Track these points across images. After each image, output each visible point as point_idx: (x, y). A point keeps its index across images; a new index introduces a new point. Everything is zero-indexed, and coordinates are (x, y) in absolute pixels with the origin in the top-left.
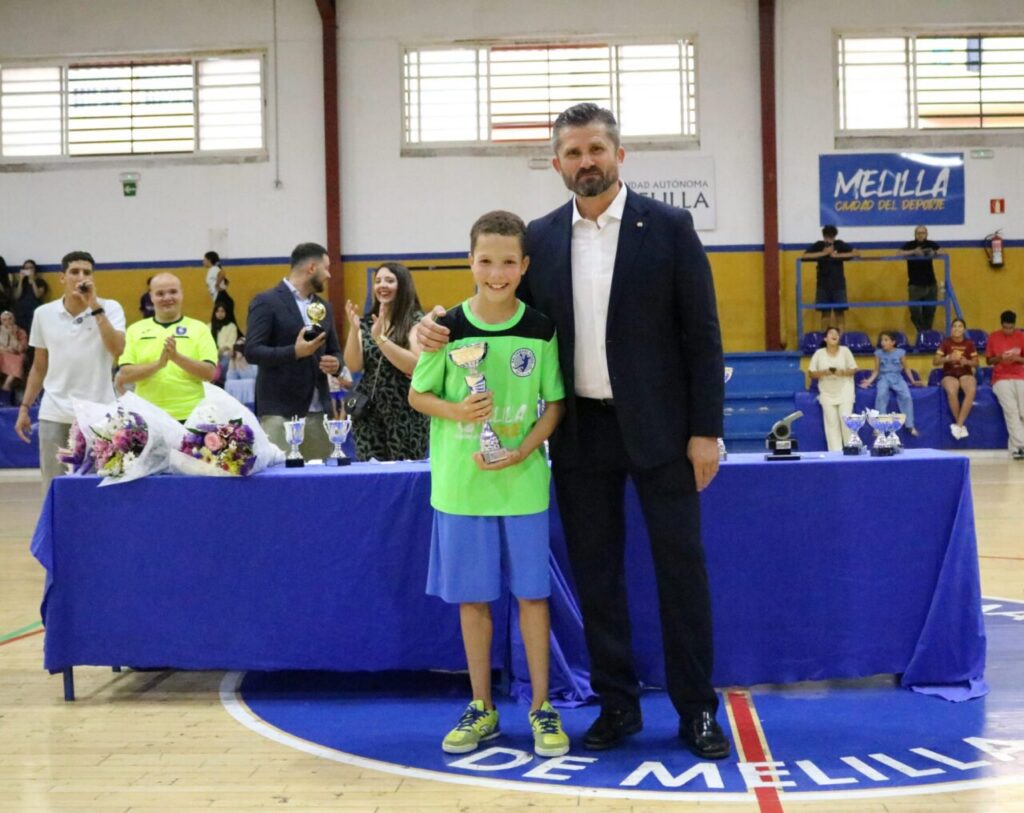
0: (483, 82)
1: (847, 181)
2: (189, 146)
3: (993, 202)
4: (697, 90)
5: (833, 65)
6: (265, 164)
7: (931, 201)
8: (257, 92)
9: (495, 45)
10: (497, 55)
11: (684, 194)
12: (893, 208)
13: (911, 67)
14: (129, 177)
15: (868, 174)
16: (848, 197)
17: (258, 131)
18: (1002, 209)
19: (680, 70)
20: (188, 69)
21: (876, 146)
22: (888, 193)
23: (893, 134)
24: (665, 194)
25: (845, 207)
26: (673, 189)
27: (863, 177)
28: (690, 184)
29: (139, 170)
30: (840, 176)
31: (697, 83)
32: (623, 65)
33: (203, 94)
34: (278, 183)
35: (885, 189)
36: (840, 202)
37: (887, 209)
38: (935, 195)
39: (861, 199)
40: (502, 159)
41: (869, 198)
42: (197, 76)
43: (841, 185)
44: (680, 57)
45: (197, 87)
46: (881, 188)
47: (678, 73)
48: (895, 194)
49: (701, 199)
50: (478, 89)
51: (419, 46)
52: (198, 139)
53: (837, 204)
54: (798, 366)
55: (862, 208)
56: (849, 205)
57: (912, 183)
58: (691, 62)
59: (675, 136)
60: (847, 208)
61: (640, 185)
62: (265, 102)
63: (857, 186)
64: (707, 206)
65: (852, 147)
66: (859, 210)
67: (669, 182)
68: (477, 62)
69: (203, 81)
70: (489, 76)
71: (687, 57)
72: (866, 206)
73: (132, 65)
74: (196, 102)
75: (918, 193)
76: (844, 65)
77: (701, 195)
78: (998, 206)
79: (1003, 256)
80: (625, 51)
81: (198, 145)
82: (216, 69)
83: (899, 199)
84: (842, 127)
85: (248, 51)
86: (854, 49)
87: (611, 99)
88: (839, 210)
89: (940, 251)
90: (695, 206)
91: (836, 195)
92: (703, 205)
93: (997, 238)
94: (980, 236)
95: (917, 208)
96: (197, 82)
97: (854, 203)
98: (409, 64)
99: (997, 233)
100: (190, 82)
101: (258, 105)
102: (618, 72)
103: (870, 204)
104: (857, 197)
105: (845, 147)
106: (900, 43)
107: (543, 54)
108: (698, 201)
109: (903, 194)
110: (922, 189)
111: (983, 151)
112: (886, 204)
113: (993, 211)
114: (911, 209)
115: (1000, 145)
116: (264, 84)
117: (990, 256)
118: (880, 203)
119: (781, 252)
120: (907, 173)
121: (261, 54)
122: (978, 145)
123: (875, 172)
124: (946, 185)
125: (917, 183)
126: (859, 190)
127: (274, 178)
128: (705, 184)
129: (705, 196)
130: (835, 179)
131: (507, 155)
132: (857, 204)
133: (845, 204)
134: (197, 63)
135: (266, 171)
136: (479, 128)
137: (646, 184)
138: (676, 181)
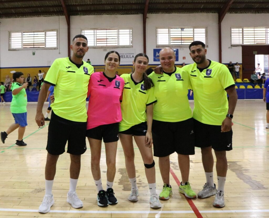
0: (95, 36)
1: (158, 53)
2: (44, 46)
3: (183, 57)
4: (132, 37)
5: (156, 33)
6: (57, 50)
8: (56, 37)
9: (97, 29)
10: (97, 31)
11: (130, 56)
13: (169, 34)
14: (34, 52)
17: (56, 44)
18: (185, 59)
19: (129, 34)
20: (44, 33)
23: (166, 45)
24: (127, 56)
28: (131, 54)
29: (35, 51)
30: (157, 53)
31: (132, 36)
32: (120, 33)
33: (47, 37)
34: (60, 53)
40: (98, 49)
42: (45, 34)
44: (129, 32)
45: (45, 36)
47: (129, 35)
50: (94, 37)
51: (84, 30)
52: (45, 45)
53: (156, 58)
58: (131, 33)
59: (128, 45)
61: (122, 54)
62: (57, 39)
68: (94, 32)
69: (47, 35)
70: (96, 35)
71: (131, 32)
73: (34, 32)
74: (45, 39)
76: (158, 33)
77: (133, 56)
78: (184, 58)
80: (120, 31)
81: (45, 46)
82: (49, 33)
84: (157, 44)
85: (54, 30)
86: (160, 31)
87: (117, 39)
90: (132, 58)
91: (156, 56)
93: (184, 64)
94: (181, 63)
96: (45, 35)
98: (82, 33)
99: (184, 63)
100: (44, 35)
101: (56, 39)
102: (119, 34)
105: (158, 48)
106: (167, 30)
107: (105, 31)
113: (183, 59)
115: (185, 47)
116: (57, 36)
121: (56, 31)
122: (181, 47)
127: (59, 52)
128: (134, 54)
130: (156, 53)
131: (100, 49)
133: (158, 57)
134: (45, 32)
135: (58, 51)
136: (94, 44)
137: (124, 54)
138: (129, 53)
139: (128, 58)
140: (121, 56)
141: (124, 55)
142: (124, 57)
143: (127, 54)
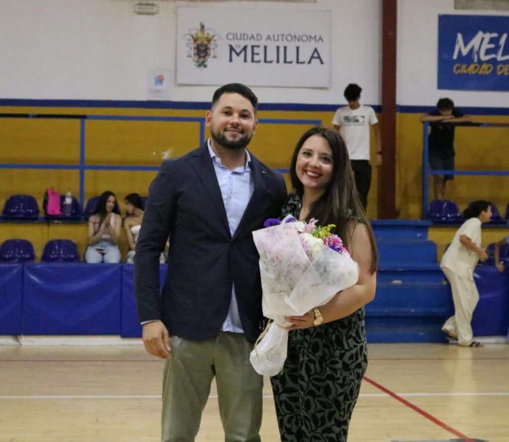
1: (466, 44)
11: (298, 48)
15: (488, 36)
16: (467, 59)
21: (497, 9)
24: (278, 48)
25: (463, 70)
26: (285, 43)
27: (483, 39)
28: (304, 38)
30: (460, 37)
35: (503, 54)
36: (458, 65)
37: (506, 74)
39: (480, 62)
41: (488, 62)
43: (461, 47)
46: (500, 52)
49: (316, 55)
53: (456, 66)
54: (426, 236)
55: (480, 72)
56: (467, 68)
60: (465, 72)
61: (252, 37)
63: (476, 48)
64: (322, 62)
65: (471, 8)
66: (477, 74)
67: (283, 35)
72: (485, 70)
77: (316, 50)
88: (457, 73)
90: (310, 62)
91: (455, 57)
92: (318, 61)
97: (472, 67)
103: (489, 68)
104: (476, 60)
105: (463, 8)
108: (312, 57)
112: (506, 68)
118: (499, 67)
123: (495, 35)
126: (478, 53)
128: (320, 39)
129: (319, 50)
130: (453, 42)
132: (476, 68)
133: (464, 66)
137: (259, 37)
138: (290, 35)
139: (285, 62)
140: (245, 48)
141: (262, 43)
142: (261, 57)
143: (283, 40)
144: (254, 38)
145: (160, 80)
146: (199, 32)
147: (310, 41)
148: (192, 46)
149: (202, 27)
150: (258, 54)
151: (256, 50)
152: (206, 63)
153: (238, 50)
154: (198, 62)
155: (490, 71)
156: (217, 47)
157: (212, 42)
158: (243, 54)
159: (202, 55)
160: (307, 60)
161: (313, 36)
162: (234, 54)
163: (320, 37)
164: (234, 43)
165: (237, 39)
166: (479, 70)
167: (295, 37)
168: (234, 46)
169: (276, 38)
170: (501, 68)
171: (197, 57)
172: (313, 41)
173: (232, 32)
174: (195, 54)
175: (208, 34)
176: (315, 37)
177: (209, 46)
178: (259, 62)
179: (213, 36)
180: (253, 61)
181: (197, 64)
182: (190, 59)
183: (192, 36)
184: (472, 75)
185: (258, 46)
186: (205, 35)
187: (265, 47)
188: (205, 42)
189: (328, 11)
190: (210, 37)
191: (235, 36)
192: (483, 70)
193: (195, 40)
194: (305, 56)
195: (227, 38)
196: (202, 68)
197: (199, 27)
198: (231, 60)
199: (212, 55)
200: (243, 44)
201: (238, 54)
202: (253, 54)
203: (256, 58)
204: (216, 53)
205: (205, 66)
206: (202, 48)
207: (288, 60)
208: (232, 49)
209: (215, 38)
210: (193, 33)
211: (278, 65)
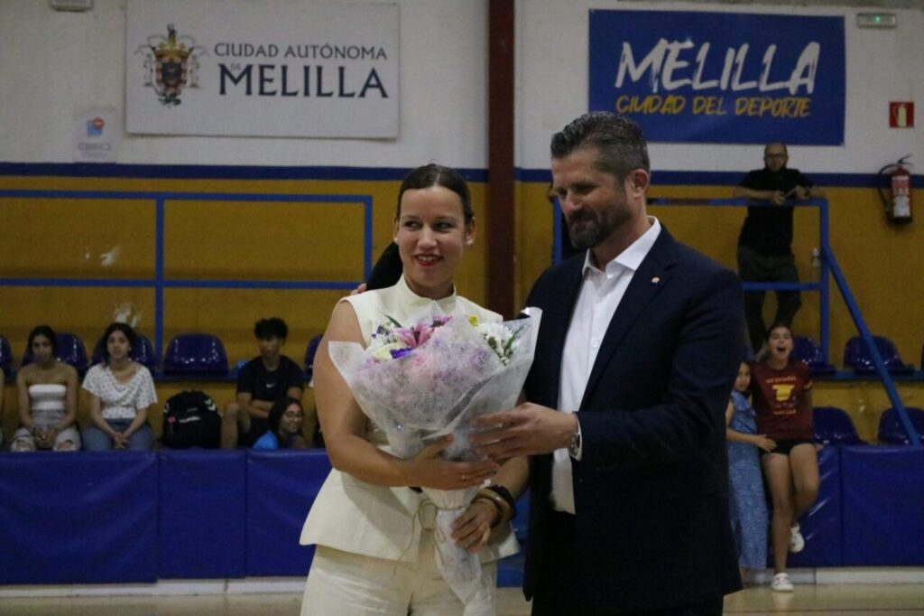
1: (637, 61)
3: (894, 107)
7: (786, 100)
11: (342, 70)
12: (719, 113)
15: (676, 47)
16: (639, 88)
18: (910, 121)
22: (712, 84)
24: (307, 69)
25: (634, 106)
26: (320, 61)
27: (667, 52)
28: (353, 53)
30: (627, 48)
35: (703, 80)
36: (625, 97)
37: (708, 112)
38: (793, 91)
39: (663, 93)
41: (676, 92)
43: (629, 67)
46: (698, 76)
48: (724, 86)
49: (373, 81)
53: (620, 100)
55: (663, 111)
56: (640, 103)
57: (752, 69)
60: (637, 109)
61: (261, 50)
63: (656, 68)
64: (384, 95)
66: (658, 112)
67: (314, 47)
72: (671, 106)
75: (764, 87)
77: (373, 73)
78: (902, 114)
79: (911, 204)
83: (730, 95)
89: (815, 191)
90: (362, 94)
91: (619, 83)
92: (377, 92)
93: (901, 172)
94: (870, 166)
95: (761, 113)
97: (649, 100)
99: (901, 162)
103: (679, 103)
104: (655, 90)
108: (367, 85)
109: (736, 86)
110: (770, 81)
111: (881, 15)
112: (708, 102)
113: (893, 123)
114: (751, 113)
115: (908, 6)
117: (888, 204)
118: (696, 101)
119: (518, 184)
120: (744, 49)
122: (870, 3)
124: (812, 73)
125: (763, 68)
126: (659, 76)
128: (382, 53)
129: (379, 74)
130: (616, 58)
132: (655, 102)
133: (635, 100)
137: (273, 50)
138: (327, 46)
139: (320, 93)
140: (248, 70)
141: (278, 61)
142: (276, 86)
143: (314, 56)
144: (263, 52)
145: (96, 127)
146: (166, 43)
147: (363, 57)
148: (154, 67)
149: (172, 33)
150: (271, 80)
151: (268, 73)
152: (178, 97)
153: (236, 74)
154: (164, 95)
155: (682, 107)
156: (198, 67)
157: (190, 59)
158: (244, 80)
159: (172, 82)
160: (359, 92)
161: (368, 49)
162: (228, 80)
163: (381, 50)
164: (229, 62)
165: (234, 54)
166: (661, 107)
167: (337, 49)
168: (228, 67)
169: (303, 53)
170: (700, 103)
171: (163, 86)
172: (368, 57)
173: (226, 41)
174: (158, 82)
175: (182, 46)
176: (372, 50)
177: (183, 67)
178: (273, 93)
179: (191, 50)
180: (262, 92)
181: (163, 98)
182: (151, 91)
183: (154, 49)
184: (649, 116)
185: (272, 67)
186: (177, 48)
187: (284, 69)
188: (178, 60)
189: (394, 4)
190: (186, 50)
191: (230, 49)
192: (668, 106)
193: (159, 56)
194: (354, 83)
195: (216, 50)
196: (172, 105)
197: (166, 34)
198: (223, 91)
199: (188, 83)
200: (243, 62)
201: (236, 81)
202: (262, 80)
203: (268, 87)
204: (197, 79)
205: (178, 102)
206: (172, 71)
207: (325, 90)
208: (224, 71)
209: (194, 52)
210: (156, 43)
211: (307, 99)
